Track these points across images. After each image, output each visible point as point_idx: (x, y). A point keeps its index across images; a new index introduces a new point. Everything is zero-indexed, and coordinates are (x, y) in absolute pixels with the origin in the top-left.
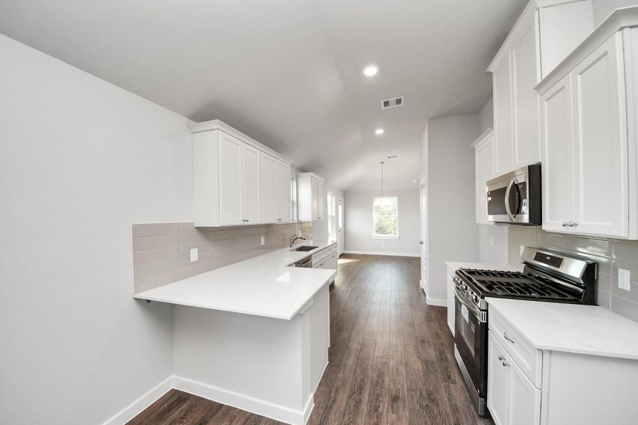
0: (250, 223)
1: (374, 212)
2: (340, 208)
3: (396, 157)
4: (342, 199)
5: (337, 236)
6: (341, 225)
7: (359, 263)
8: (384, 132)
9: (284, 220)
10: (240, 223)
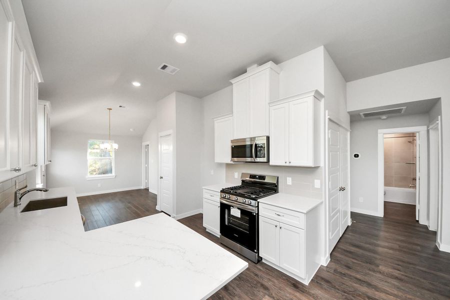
1: (88, 154)
8: (141, 86)
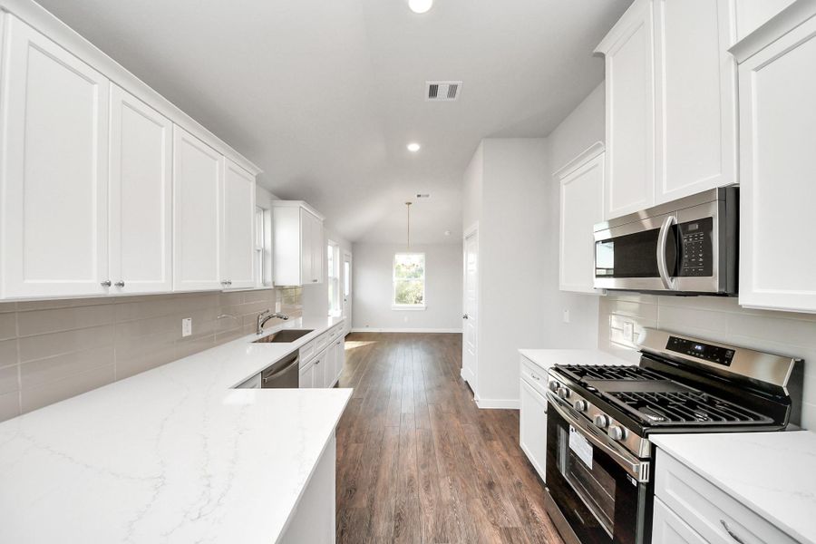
0: (128, 290)
1: (394, 275)
2: (347, 266)
3: (428, 196)
4: (350, 254)
5: (342, 308)
6: (347, 292)
7: (374, 347)
8: (420, 150)
9: (237, 284)
10: (96, 290)
